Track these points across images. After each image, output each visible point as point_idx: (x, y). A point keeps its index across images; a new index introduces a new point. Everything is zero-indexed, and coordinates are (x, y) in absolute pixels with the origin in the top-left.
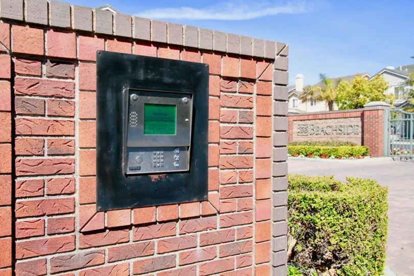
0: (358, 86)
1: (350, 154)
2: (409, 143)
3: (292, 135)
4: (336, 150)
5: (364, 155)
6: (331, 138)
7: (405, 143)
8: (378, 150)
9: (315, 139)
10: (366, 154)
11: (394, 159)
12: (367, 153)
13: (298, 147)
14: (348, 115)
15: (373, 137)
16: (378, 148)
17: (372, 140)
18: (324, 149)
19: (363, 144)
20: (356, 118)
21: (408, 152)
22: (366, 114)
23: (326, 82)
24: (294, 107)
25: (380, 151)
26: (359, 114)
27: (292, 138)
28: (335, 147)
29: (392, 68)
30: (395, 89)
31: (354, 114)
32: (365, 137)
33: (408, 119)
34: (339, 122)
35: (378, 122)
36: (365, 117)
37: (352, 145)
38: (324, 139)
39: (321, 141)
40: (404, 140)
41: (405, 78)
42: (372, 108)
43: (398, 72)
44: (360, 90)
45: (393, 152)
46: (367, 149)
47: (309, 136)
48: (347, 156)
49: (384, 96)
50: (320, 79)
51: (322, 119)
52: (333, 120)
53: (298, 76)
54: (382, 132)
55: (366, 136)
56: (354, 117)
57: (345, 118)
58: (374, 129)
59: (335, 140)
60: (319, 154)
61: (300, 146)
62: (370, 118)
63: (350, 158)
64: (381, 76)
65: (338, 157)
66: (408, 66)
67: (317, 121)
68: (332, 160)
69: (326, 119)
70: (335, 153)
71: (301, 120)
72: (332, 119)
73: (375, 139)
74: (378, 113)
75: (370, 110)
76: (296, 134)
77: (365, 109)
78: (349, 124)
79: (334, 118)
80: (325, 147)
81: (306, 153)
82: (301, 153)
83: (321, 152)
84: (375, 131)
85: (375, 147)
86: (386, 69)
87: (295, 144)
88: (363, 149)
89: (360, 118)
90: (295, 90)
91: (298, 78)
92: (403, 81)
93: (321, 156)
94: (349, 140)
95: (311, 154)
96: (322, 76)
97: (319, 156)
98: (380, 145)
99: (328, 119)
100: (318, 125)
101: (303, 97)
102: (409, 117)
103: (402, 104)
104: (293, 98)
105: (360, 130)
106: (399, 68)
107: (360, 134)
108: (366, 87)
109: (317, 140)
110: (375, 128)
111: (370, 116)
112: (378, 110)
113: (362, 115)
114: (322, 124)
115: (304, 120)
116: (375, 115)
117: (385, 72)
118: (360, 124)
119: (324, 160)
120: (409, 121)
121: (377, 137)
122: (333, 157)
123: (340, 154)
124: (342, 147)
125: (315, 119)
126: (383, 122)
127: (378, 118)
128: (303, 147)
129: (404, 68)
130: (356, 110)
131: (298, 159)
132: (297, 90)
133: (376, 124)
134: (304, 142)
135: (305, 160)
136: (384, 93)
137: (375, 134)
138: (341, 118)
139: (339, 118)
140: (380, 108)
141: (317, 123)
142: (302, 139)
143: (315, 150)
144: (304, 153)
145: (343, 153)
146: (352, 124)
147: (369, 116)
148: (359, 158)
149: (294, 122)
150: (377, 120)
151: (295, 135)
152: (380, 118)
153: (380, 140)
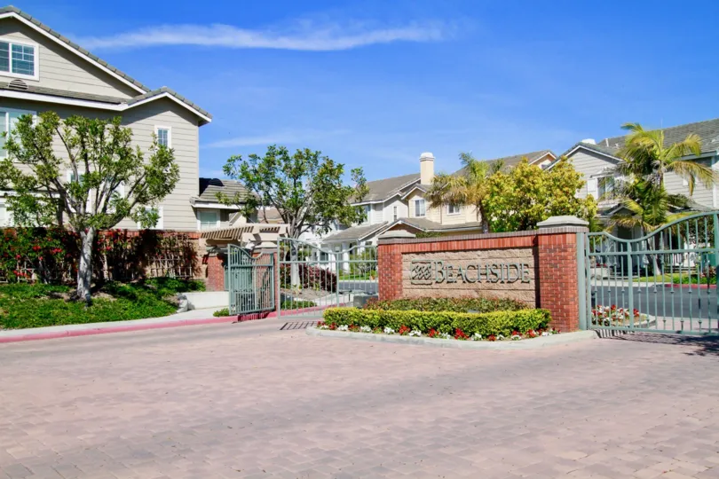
0: (526, 183)
1: (512, 327)
2: (626, 284)
3: (400, 284)
4: (484, 321)
5: (541, 328)
6: (477, 290)
7: (619, 284)
8: (568, 315)
9: (445, 292)
10: (545, 326)
11: (599, 334)
12: (546, 322)
13: (410, 312)
14: (507, 243)
15: (557, 290)
16: (567, 311)
17: (556, 296)
18: (460, 318)
19: (538, 305)
20: (523, 250)
21: (626, 316)
22: (543, 241)
23: (473, 169)
24: (418, 215)
25: (572, 318)
26: (528, 241)
27: (401, 290)
28: (482, 315)
29: (592, 142)
30: (599, 180)
31: (519, 242)
32: (542, 288)
33: (622, 253)
34: (490, 258)
35: (565, 258)
36: (541, 247)
37: (518, 307)
38: (462, 293)
39: (457, 297)
40: (616, 277)
41: (614, 162)
42: (553, 230)
43: (603, 150)
44: (529, 190)
45: (597, 319)
46: (546, 316)
47: (434, 286)
48: (507, 331)
49: (577, 201)
50: (462, 163)
51: (458, 251)
52: (479, 253)
53: (424, 155)
54: (573, 278)
55: (545, 287)
56: (520, 248)
57: (503, 249)
58: (558, 273)
59: (485, 294)
60: (450, 328)
61: (414, 311)
62: (551, 251)
63: (513, 337)
64: (568, 161)
65: (490, 336)
66: (619, 139)
67: (448, 254)
68: (475, 344)
69: (465, 251)
70: (483, 327)
71: (418, 253)
72: (476, 250)
73: (561, 293)
74: (565, 239)
75: (549, 234)
76: (409, 282)
77: (541, 231)
78: (510, 262)
79: (481, 250)
80: (461, 315)
81: (425, 325)
82: (415, 327)
83: (455, 324)
84: (560, 277)
85: (562, 309)
86: (581, 144)
87: (404, 304)
88: (539, 316)
89: (531, 250)
90: (419, 182)
91: (424, 160)
92: (612, 166)
93: (453, 333)
94: (512, 296)
95: (435, 328)
96: (465, 157)
97: (450, 333)
98: (571, 307)
99: (469, 250)
100: (451, 264)
101: (432, 197)
102: (625, 249)
103: (612, 209)
104: (416, 198)
105: (532, 274)
106: (604, 141)
107: (533, 282)
108: (540, 184)
109: (449, 296)
110: (560, 270)
111: (550, 245)
112: (566, 233)
113: (535, 245)
114: (458, 261)
115: (424, 253)
116: (560, 245)
117: (580, 150)
118: (531, 262)
119: (460, 343)
120: (625, 257)
121: (566, 289)
122: (478, 335)
123: (492, 330)
124: (495, 313)
125: (444, 251)
126: (574, 258)
127: (566, 251)
128: (419, 312)
129: (612, 142)
130: (523, 233)
131: (408, 342)
132: (422, 183)
133: (563, 261)
134: (424, 299)
135: (422, 343)
136: (576, 196)
137: (561, 283)
138: (495, 249)
139: (491, 249)
140: (568, 229)
141: (449, 259)
142: (420, 292)
143: (442, 319)
144: (420, 325)
145: (498, 327)
146: (517, 262)
147: (547, 247)
148: (531, 336)
149: (405, 257)
150: (563, 254)
151: (406, 284)
152: (570, 250)
153: (571, 296)
